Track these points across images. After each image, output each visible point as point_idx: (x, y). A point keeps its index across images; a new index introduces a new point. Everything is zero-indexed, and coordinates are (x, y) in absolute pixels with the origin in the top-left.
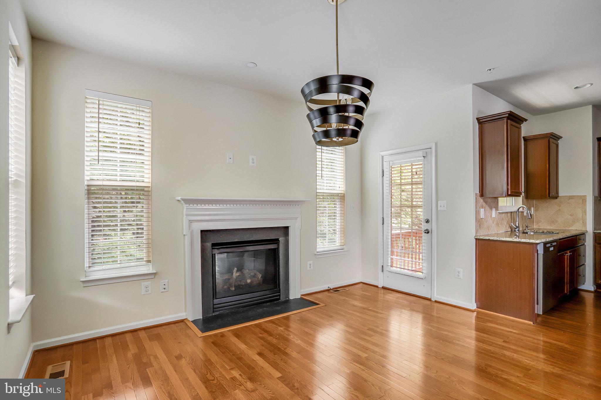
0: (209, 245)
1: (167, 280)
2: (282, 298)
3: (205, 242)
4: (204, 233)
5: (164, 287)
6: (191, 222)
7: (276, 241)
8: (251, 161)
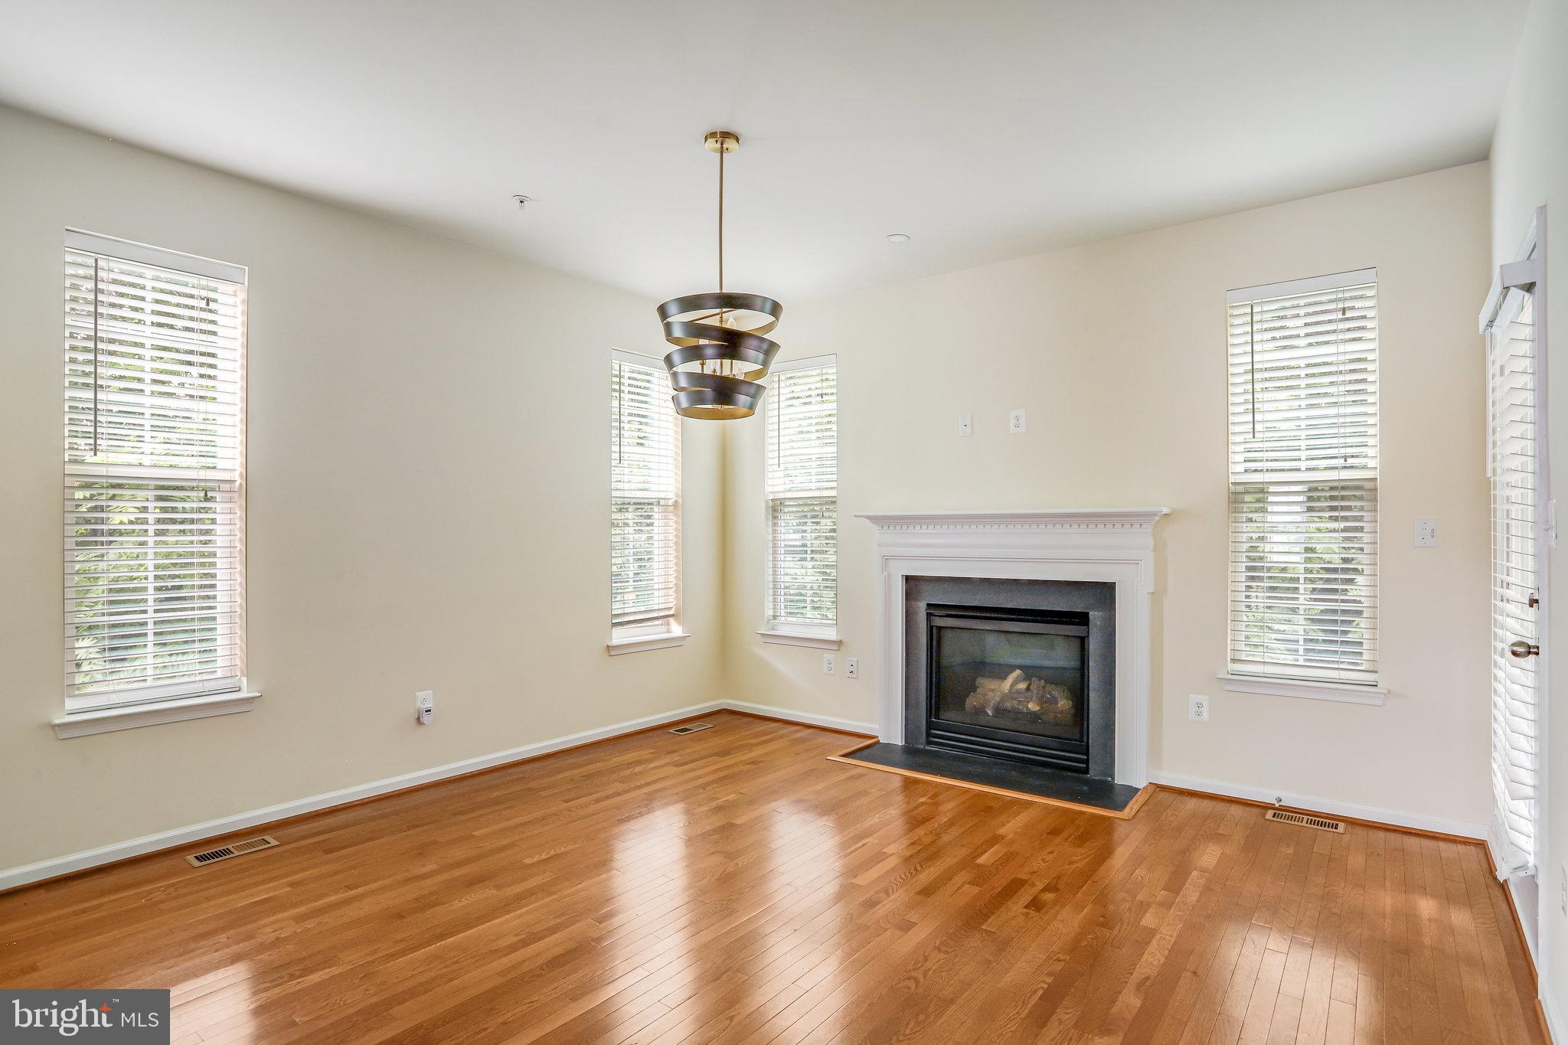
0: (922, 606)
1: (856, 659)
2: (1094, 773)
3: (916, 600)
4: (912, 583)
5: (852, 669)
6: (886, 559)
7: (1082, 619)
8: (1013, 421)
